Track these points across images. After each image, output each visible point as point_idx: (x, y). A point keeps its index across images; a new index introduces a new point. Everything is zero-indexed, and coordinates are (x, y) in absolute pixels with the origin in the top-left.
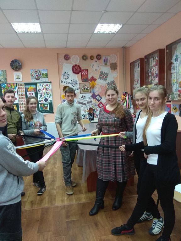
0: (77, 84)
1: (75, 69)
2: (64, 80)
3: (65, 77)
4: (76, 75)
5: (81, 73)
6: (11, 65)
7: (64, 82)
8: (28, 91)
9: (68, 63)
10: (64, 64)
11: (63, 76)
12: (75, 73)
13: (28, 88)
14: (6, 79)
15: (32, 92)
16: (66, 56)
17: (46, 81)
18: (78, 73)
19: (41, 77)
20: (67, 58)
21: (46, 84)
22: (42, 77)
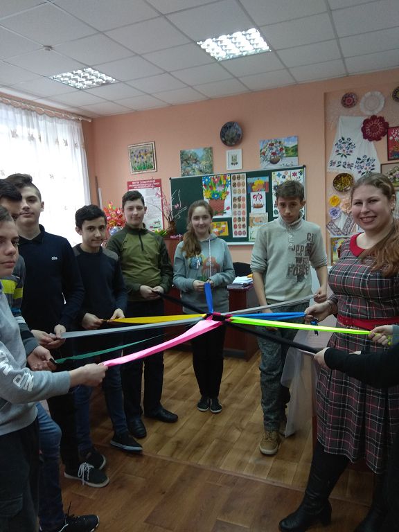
0: (373, 166)
1: (370, 128)
2: (338, 158)
3: (341, 151)
4: (372, 143)
5: (386, 136)
6: (223, 135)
7: (337, 164)
8: (252, 191)
9: (352, 115)
10: (342, 118)
11: (336, 149)
12: (371, 139)
13: (253, 184)
14: (211, 166)
15: (260, 193)
16: (349, 96)
17: (294, 164)
18: (378, 139)
19: (281, 157)
20: (349, 101)
21: (293, 171)
22: (285, 155)
